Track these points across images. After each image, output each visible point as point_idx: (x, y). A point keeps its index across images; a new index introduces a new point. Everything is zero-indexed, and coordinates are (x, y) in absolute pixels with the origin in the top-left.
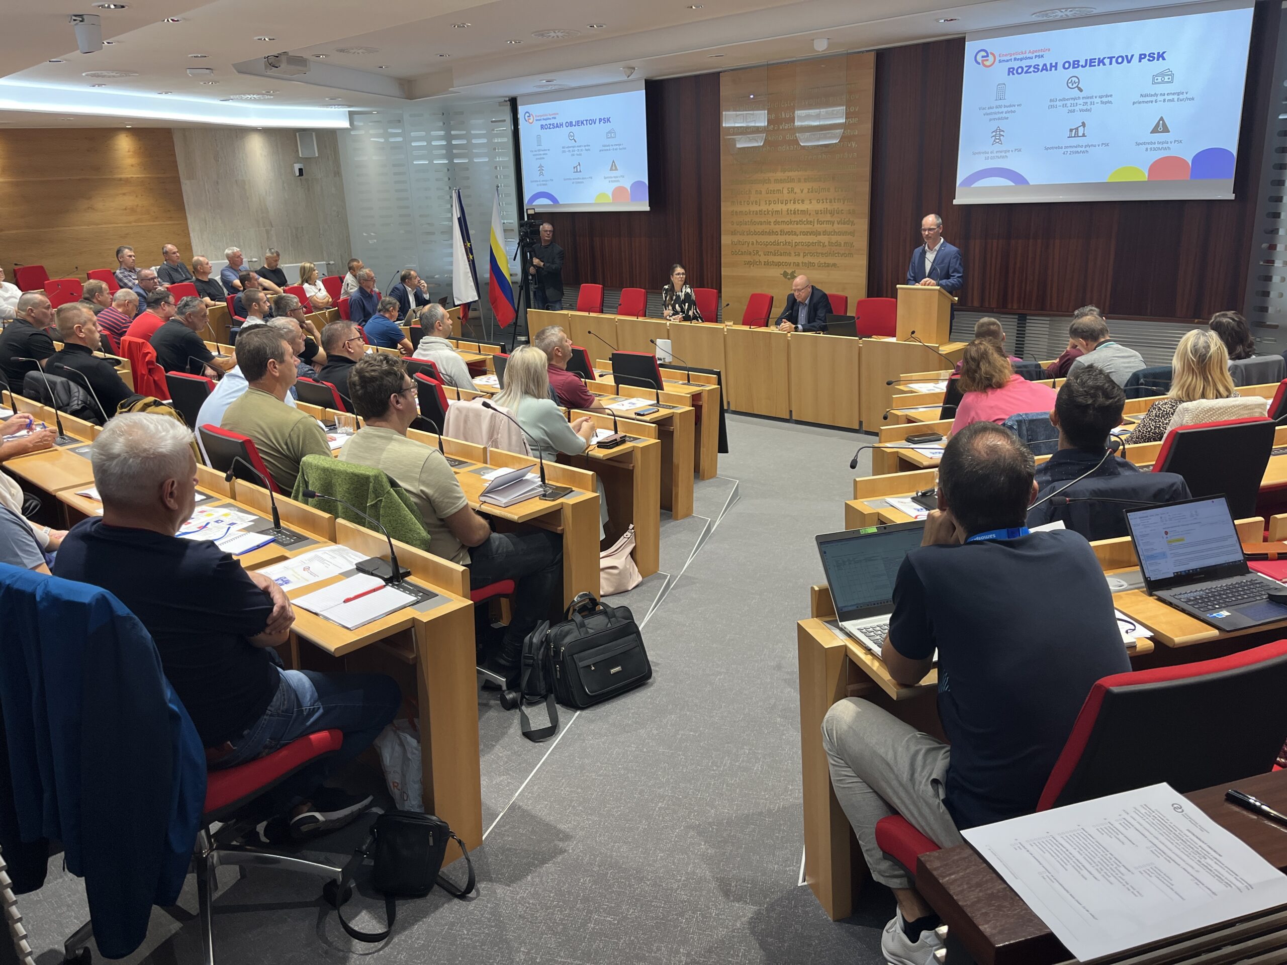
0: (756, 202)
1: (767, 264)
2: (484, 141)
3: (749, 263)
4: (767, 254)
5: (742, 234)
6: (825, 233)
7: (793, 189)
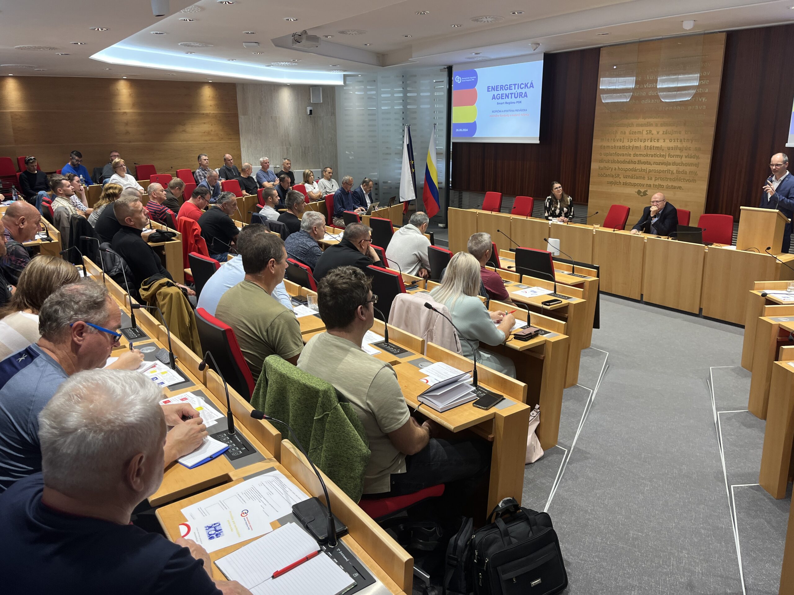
0: (621, 139)
1: (625, 184)
2: (428, 94)
3: (611, 183)
4: (625, 177)
5: (608, 162)
6: (674, 164)
7: (650, 131)
